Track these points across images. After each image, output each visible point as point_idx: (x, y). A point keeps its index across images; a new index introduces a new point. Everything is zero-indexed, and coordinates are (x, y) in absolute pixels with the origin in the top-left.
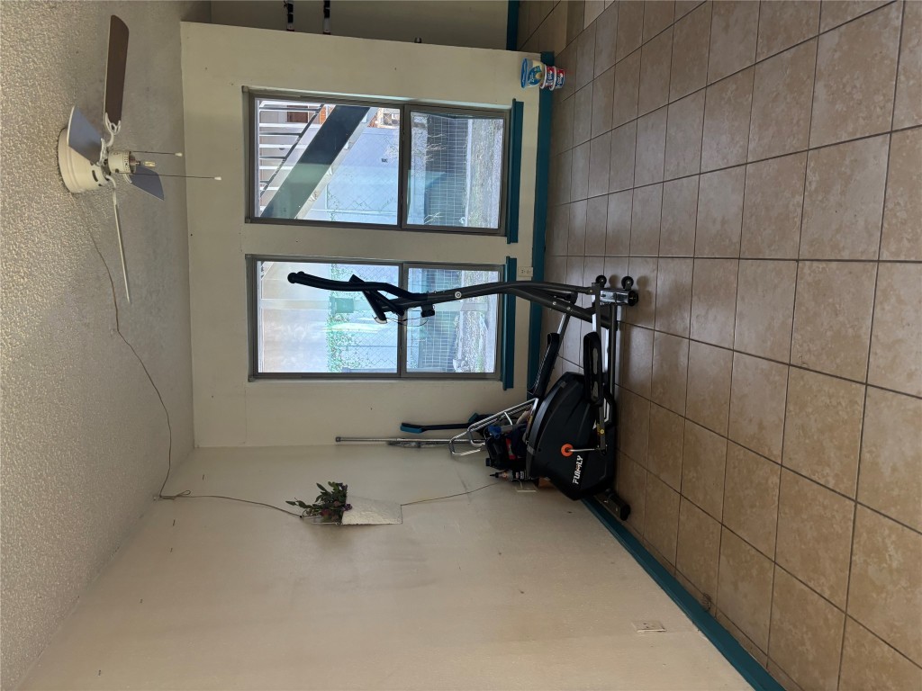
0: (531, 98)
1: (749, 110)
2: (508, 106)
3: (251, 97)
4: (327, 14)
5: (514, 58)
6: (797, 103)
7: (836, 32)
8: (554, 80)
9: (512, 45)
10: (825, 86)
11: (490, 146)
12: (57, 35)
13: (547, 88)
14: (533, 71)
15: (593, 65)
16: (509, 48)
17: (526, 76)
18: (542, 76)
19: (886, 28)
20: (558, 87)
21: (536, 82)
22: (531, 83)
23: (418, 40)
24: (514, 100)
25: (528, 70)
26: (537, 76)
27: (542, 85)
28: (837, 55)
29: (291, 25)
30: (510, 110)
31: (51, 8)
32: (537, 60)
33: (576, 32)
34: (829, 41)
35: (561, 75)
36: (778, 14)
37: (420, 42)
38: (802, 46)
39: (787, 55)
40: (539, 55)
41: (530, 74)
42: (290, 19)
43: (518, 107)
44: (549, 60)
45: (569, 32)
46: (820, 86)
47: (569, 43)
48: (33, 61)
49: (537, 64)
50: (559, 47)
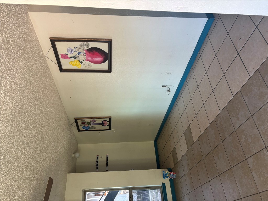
0: (167, 182)
1: (235, 181)
2: (161, 185)
3: (85, 192)
4: (107, 165)
5: (160, 171)
6: (249, 178)
7: (251, 158)
8: (173, 176)
9: (159, 167)
10: (255, 173)
11: (157, 197)
12: (33, 185)
13: (171, 178)
14: (166, 174)
15: (183, 171)
16: (158, 168)
17: (164, 176)
18: (169, 175)
19: (265, 156)
20: (174, 178)
21: (168, 177)
22: (166, 177)
23: (133, 169)
24: (162, 183)
25: (165, 174)
26: (168, 175)
27: (169, 178)
28: (254, 164)
29: (97, 170)
30: (162, 186)
31: (33, 178)
32: (167, 171)
33: (176, 163)
34: (250, 160)
35: (175, 174)
36: (232, 154)
37: (133, 170)
38: (243, 162)
39: (240, 165)
40: (167, 169)
41: (166, 175)
42: (97, 168)
43: (164, 185)
44: (170, 170)
45: (174, 162)
46: (253, 173)
47: (175, 165)
48: (25, 194)
49: (167, 172)
50: (172, 166)
